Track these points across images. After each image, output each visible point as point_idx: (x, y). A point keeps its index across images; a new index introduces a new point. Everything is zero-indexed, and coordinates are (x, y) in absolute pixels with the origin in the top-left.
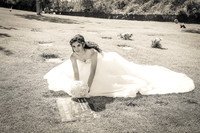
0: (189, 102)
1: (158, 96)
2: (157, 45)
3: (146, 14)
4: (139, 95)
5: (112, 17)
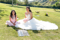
0: (56, 32)
1: (47, 30)
2: (47, 15)
3: (44, 6)
4: (41, 30)
5: (34, 6)
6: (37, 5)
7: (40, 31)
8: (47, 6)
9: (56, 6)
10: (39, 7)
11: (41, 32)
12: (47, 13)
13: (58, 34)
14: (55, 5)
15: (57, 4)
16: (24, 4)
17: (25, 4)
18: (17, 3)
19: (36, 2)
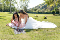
0: (55, 30)
1: (45, 29)
5: (33, 13)
6: (36, 12)
12: (46, 16)
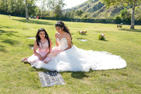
0: (123, 74)
1: (103, 71)
2: (102, 38)
3: (95, 18)
4: (91, 70)
5: (74, 20)
6: (81, 18)
7: (89, 72)
8: (104, 18)
9: (122, 19)
10: (86, 21)
11: (90, 74)
12: (103, 35)
13: (125, 77)
14: (120, 16)
15: (123, 15)
16: (52, 15)
17: (55, 15)
18: (36, 14)
19: (79, 10)
